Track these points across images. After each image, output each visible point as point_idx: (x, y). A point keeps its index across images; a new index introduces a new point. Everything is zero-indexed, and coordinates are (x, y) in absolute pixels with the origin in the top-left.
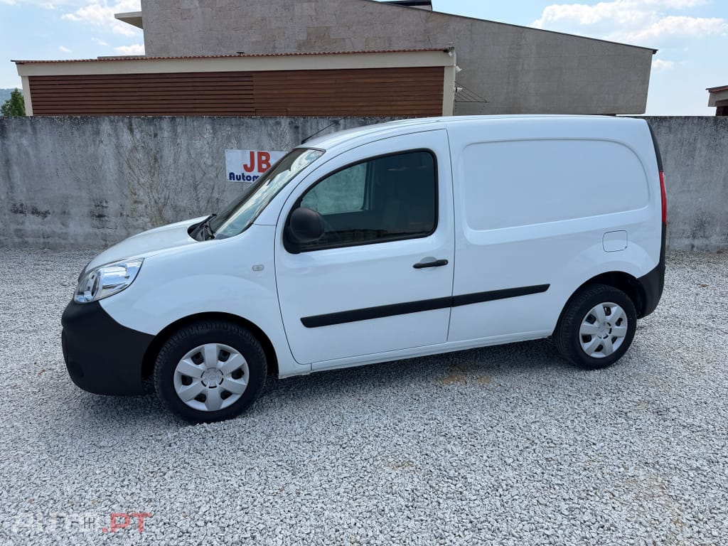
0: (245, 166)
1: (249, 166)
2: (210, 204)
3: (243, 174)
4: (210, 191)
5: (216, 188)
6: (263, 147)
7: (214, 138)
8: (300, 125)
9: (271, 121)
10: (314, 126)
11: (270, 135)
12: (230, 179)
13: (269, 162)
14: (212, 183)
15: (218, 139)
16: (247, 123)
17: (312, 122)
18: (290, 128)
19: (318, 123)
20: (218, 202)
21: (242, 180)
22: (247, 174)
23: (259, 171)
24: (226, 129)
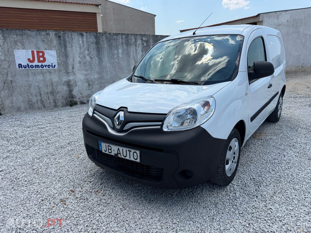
0: (29, 60)
1: (31, 59)
2: (6, 85)
3: (28, 64)
4: (5, 76)
5: (9, 74)
6: (39, 48)
7: (4, 42)
8: (61, 35)
9: (43, 33)
10: (70, 36)
11: (43, 41)
12: (19, 68)
13: (44, 56)
14: (6, 71)
15: (7, 43)
16: (27, 33)
17: (68, 34)
18: (56, 37)
19: (72, 35)
20: (11, 83)
21: (27, 68)
22: (30, 64)
23: (38, 62)
24: (13, 37)
